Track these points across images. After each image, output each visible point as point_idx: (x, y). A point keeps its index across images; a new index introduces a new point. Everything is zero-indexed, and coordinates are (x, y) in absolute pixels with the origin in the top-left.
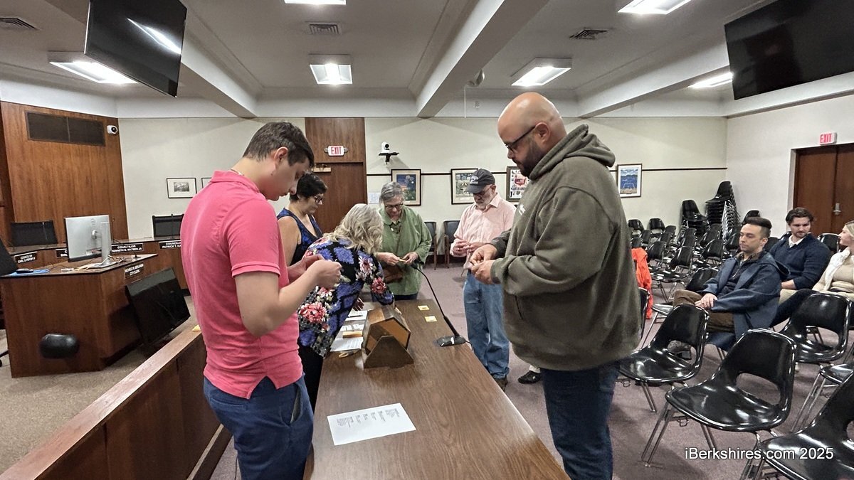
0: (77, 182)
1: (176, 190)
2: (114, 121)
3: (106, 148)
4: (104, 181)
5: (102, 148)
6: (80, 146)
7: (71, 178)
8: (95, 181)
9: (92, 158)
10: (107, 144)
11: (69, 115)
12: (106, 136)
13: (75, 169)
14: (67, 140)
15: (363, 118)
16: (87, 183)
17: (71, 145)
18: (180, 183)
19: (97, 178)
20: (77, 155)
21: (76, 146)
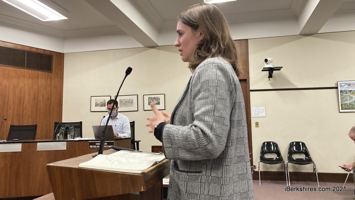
0: (27, 98)
1: (97, 105)
2: (61, 55)
3: (53, 74)
4: (48, 98)
6: (33, 71)
7: (23, 95)
8: (41, 98)
9: (41, 81)
10: (53, 71)
11: (28, 49)
13: (27, 88)
14: (24, 67)
15: (247, 40)
16: (34, 99)
17: (26, 70)
18: (100, 100)
19: (43, 96)
20: (30, 78)
21: (30, 71)
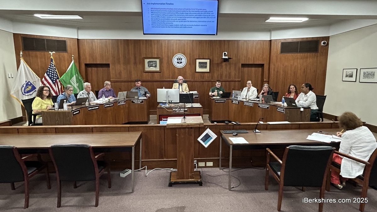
0: (299, 71)
2: (327, 38)
3: (319, 54)
4: (314, 71)
5: (316, 54)
6: (304, 54)
7: (296, 70)
8: (309, 71)
9: (309, 59)
10: (319, 51)
12: (320, 47)
13: (299, 66)
14: (298, 52)
16: (304, 72)
17: (299, 54)
18: (349, 72)
19: (310, 70)
20: (301, 59)
21: (301, 54)
